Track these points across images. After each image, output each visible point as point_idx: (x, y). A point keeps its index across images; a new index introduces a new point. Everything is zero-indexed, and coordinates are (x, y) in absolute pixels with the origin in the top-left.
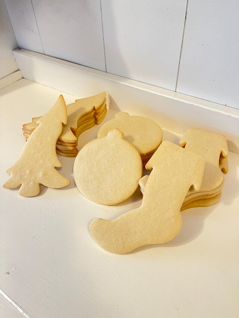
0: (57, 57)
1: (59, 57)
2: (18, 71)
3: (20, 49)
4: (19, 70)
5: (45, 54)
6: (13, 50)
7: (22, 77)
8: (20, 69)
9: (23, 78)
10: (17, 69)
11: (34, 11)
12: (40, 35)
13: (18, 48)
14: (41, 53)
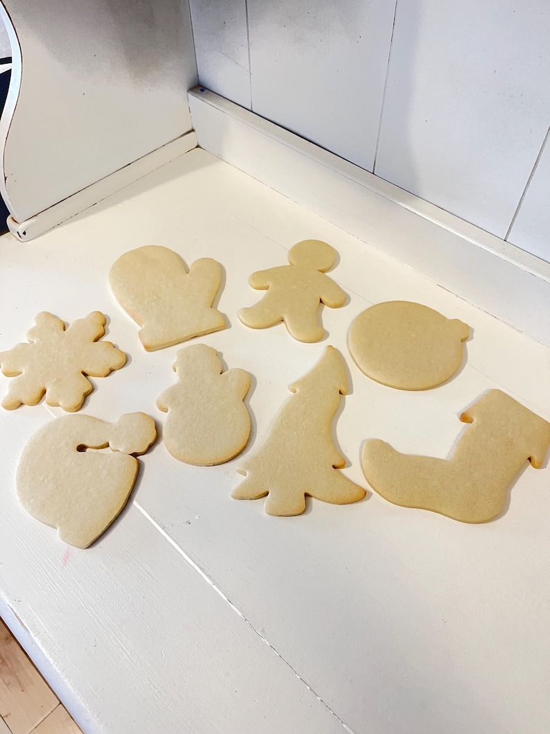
0: (277, 122)
1: (282, 124)
2: (192, 133)
3: (202, 90)
4: (193, 130)
5: (254, 111)
6: (188, 91)
7: (196, 145)
8: (195, 128)
9: (198, 146)
10: (189, 129)
11: (248, 27)
12: (251, 74)
13: (199, 88)
14: (246, 107)
